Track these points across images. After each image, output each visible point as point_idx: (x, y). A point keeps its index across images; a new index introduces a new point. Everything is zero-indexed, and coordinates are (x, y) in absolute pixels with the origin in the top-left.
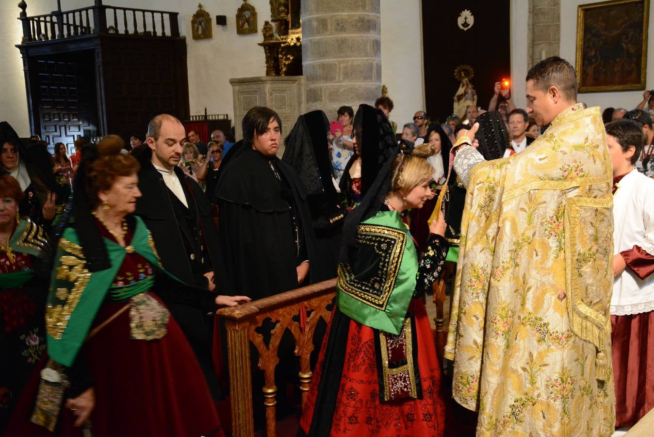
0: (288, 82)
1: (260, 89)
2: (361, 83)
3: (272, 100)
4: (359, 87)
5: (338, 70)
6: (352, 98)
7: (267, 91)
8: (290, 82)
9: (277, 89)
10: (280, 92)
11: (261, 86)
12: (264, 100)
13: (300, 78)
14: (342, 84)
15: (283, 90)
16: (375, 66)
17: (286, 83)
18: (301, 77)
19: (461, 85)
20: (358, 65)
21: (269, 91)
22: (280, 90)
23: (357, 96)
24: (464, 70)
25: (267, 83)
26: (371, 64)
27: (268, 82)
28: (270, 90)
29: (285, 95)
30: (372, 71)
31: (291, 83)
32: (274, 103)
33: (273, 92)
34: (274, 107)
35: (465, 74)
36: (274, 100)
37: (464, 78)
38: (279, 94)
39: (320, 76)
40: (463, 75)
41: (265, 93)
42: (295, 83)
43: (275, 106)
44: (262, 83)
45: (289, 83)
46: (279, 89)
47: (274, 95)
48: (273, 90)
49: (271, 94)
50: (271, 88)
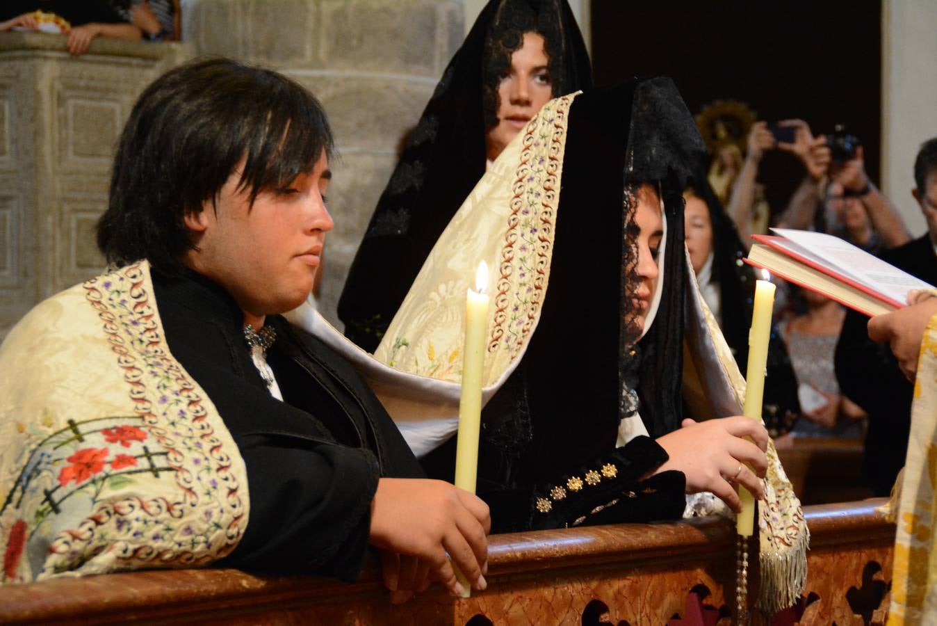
0: (124, 60)
1: (17, 77)
2: (394, 76)
3: (63, 121)
4: (388, 87)
5: (311, 23)
6: (360, 125)
7: (44, 85)
8: (134, 61)
9: (82, 83)
10: (97, 95)
11: (23, 67)
12: (33, 120)
13: (171, 52)
14: (327, 73)
15: (107, 90)
16: (443, 19)
17: (118, 64)
18: (174, 45)
19: (715, 168)
20: (386, 10)
21: (52, 88)
22: (95, 89)
23: (378, 119)
24: (726, 118)
25: (46, 58)
26: (431, 14)
27: (49, 54)
28: (58, 86)
29: (113, 111)
30: (432, 38)
31: (138, 66)
32: (71, 132)
33: (69, 93)
34: (71, 148)
35: (729, 130)
36: (71, 124)
37: (724, 144)
38: (94, 103)
39: (245, 44)
40: (722, 133)
41: (37, 96)
42: (151, 67)
43: (75, 144)
44: (25, 58)
45: (130, 65)
46: (93, 84)
47: (71, 103)
48: (68, 87)
49: (61, 101)
50: (60, 77)
